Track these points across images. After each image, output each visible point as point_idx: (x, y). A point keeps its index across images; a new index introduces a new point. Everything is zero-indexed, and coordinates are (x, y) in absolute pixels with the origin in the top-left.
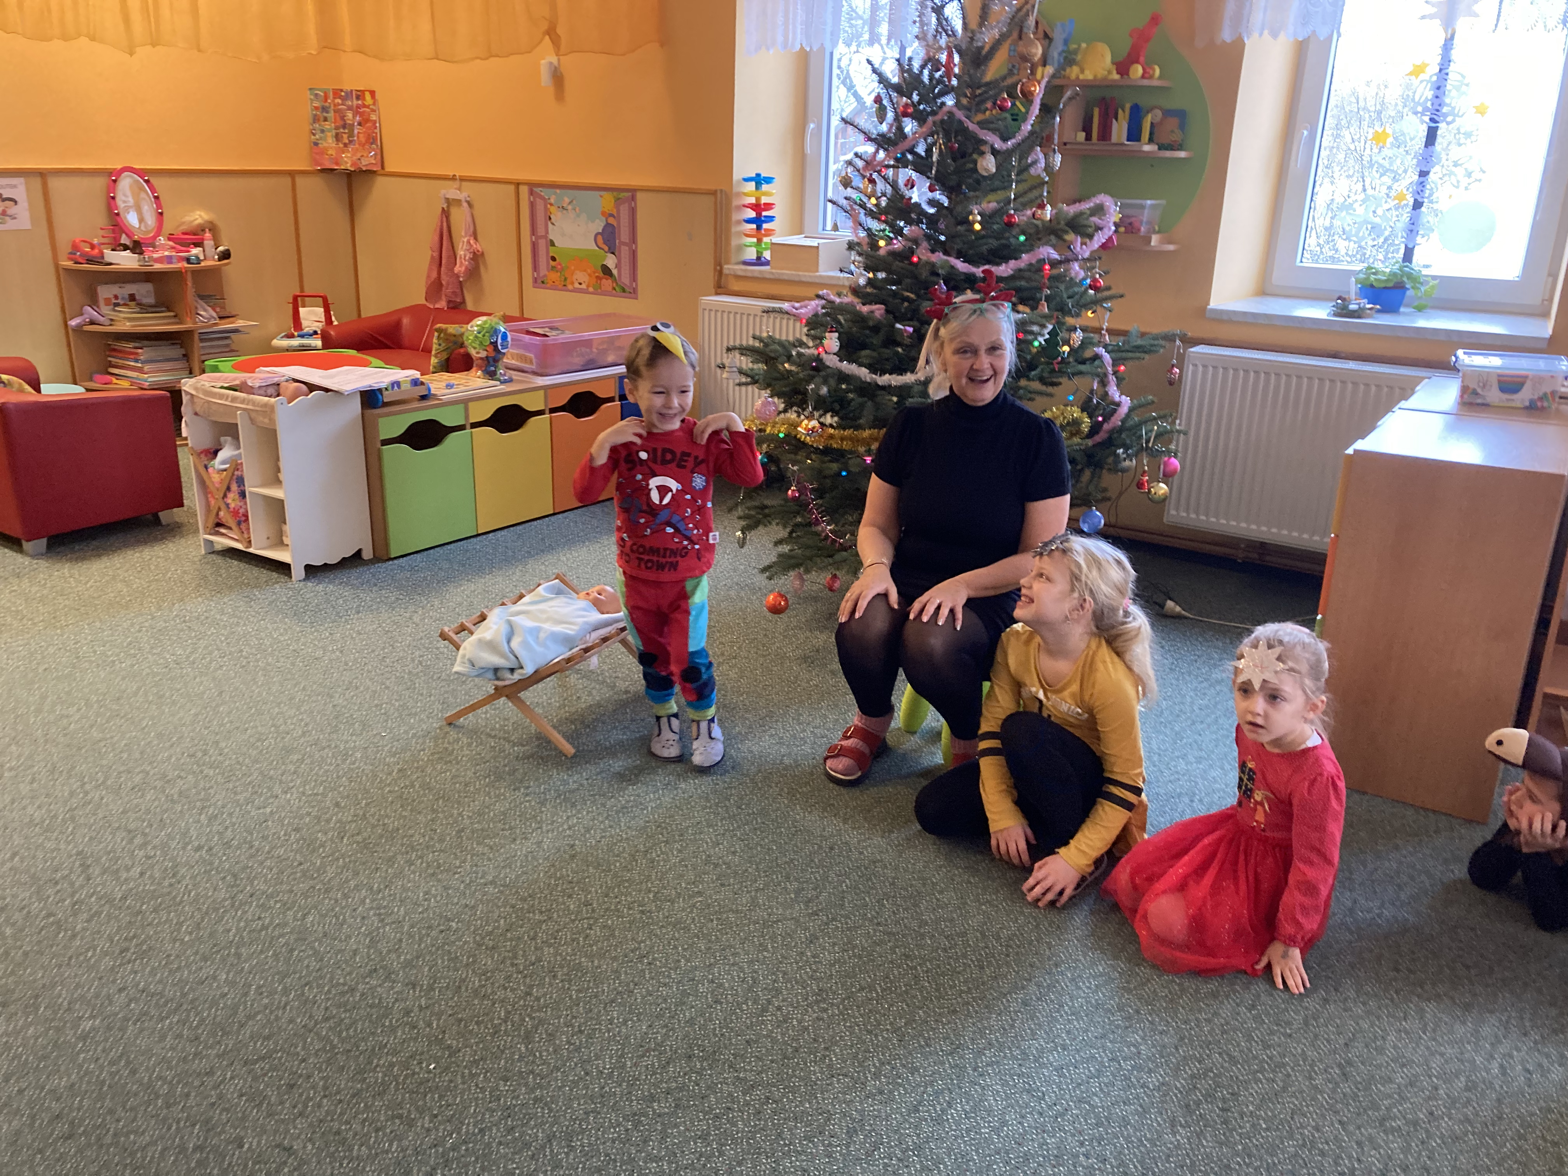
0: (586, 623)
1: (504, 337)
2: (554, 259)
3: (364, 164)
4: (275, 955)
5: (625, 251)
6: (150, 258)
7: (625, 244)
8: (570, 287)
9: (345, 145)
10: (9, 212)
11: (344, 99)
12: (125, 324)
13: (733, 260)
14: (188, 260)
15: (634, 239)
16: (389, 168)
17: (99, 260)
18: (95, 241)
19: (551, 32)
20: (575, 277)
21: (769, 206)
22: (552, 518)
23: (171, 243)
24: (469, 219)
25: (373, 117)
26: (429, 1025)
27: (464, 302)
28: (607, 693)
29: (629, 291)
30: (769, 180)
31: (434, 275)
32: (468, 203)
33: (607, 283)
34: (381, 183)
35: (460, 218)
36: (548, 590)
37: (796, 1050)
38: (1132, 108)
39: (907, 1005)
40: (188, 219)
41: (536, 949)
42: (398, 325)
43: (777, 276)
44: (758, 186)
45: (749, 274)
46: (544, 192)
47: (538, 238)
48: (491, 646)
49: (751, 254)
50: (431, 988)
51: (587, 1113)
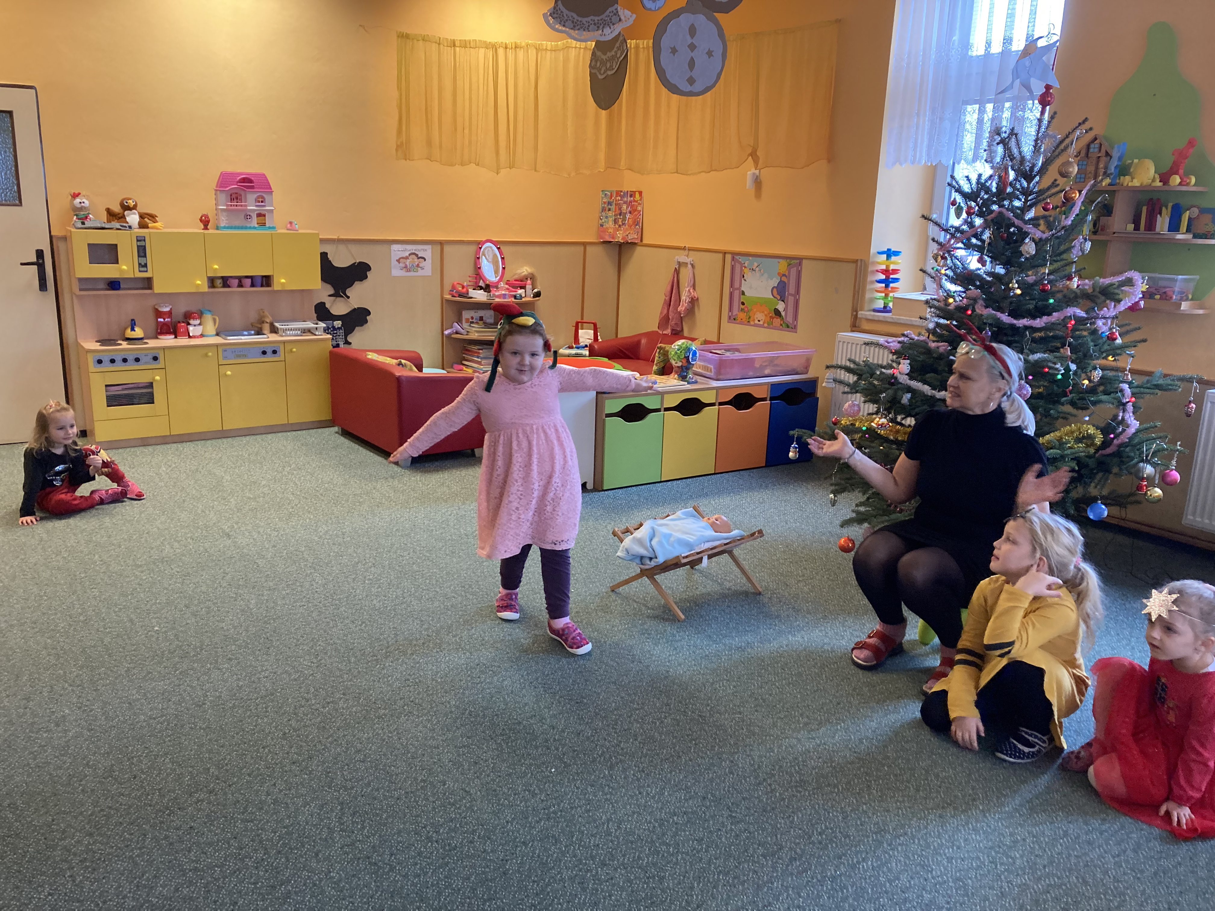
0: (702, 536)
1: (695, 353)
2: (743, 304)
3: (630, 239)
4: (483, 697)
5: (791, 300)
6: (494, 295)
7: (792, 295)
8: (752, 323)
9: (620, 226)
10: (421, 265)
11: (622, 197)
12: (474, 336)
13: (866, 308)
14: (515, 297)
15: (798, 291)
16: (645, 241)
17: (465, 295)
18: (465, 284)
19: (753, 155)
20: (756, 316)
21: (895, 271)
22: (713, 476)
23: (507, 286)
24: (691, 275)
25: (639, 208)
26: (557, 749)
27: (682, 330)
28: (716, 588)
29: (792, 327)
30: (896, 253)
31: (665, 312)
32: (692, 265)
33: (777, 321)
34: (639, 250)
35: (686, 275)
36: (684, 513)
37: (773, 809)
38: (1173, 207)
39: (857, 801)
40: (519, 271)
41: (630, 722)
42: (638, 343)
43: (896, 321)
44: (889, 257)
45: (876, 319)
46: (741, 259)
47: (735, 289)
48: (640, 542)
49: (880, 304)
50: (563, 731)
51: (634, 813)
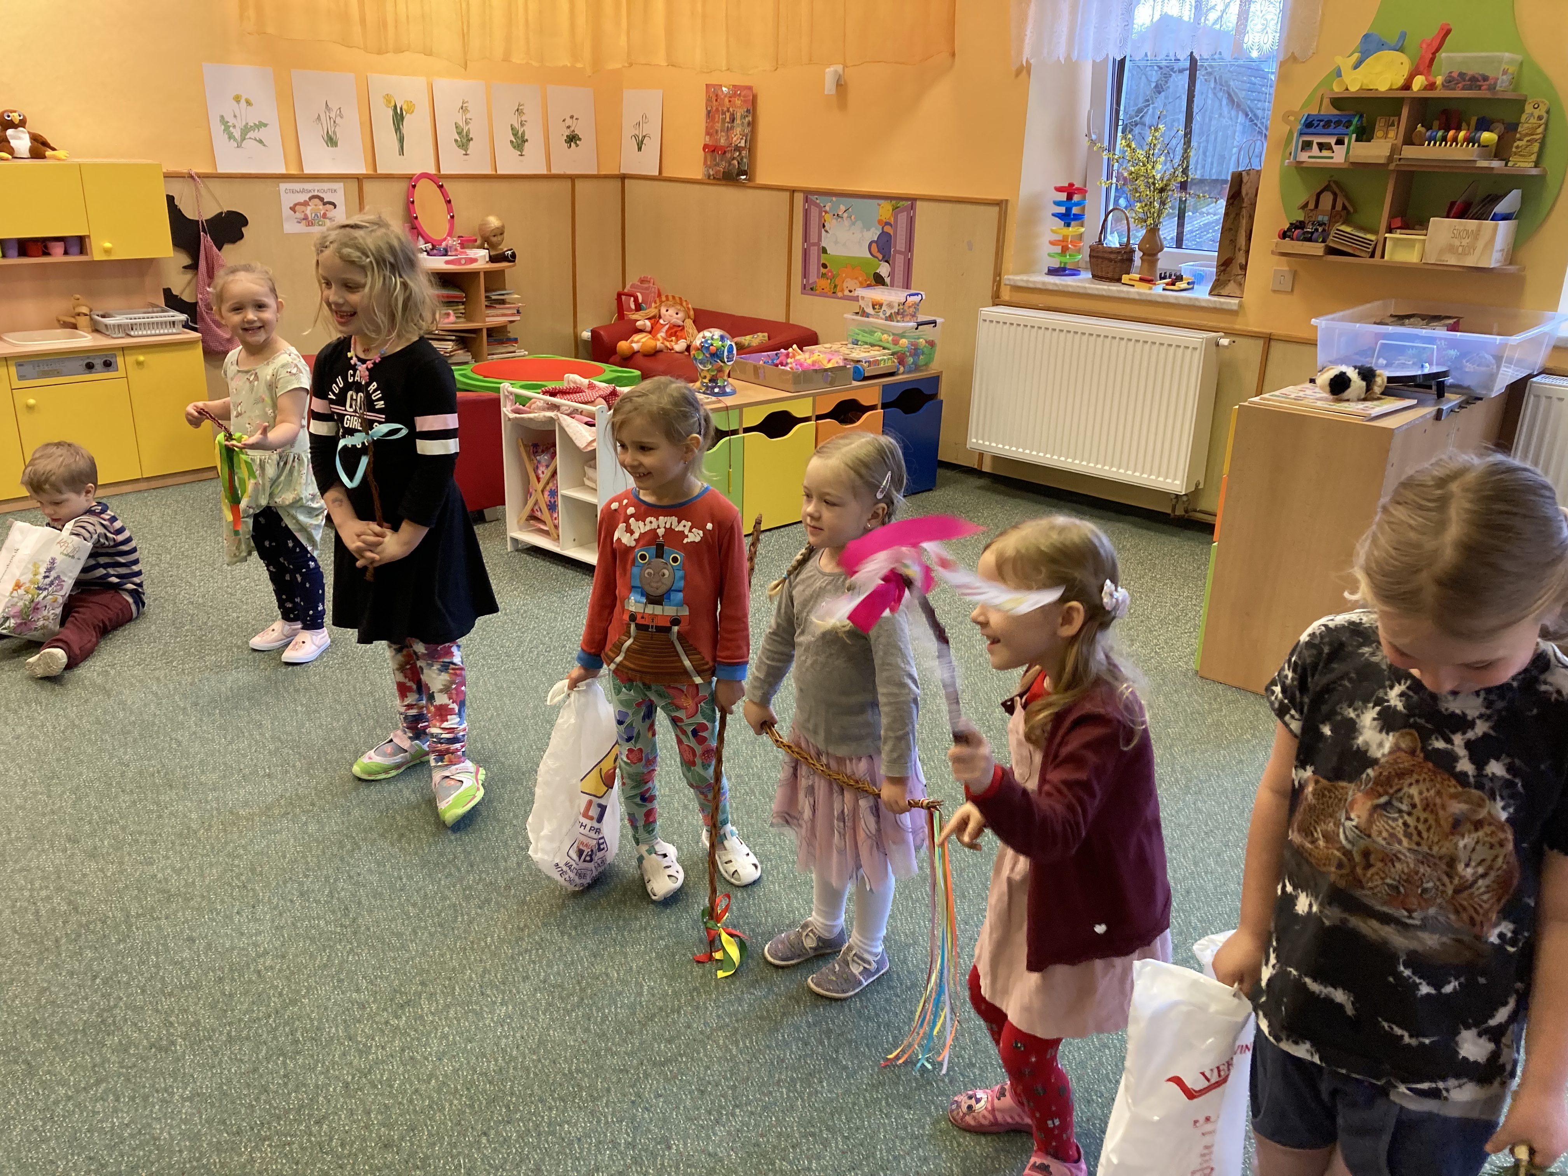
2: (825, 266)
8: (840, 294)
15: (910, 248)
20: (845, 285)
45: (1031, 285)
46: (820, 200)
47: (810, 245)
